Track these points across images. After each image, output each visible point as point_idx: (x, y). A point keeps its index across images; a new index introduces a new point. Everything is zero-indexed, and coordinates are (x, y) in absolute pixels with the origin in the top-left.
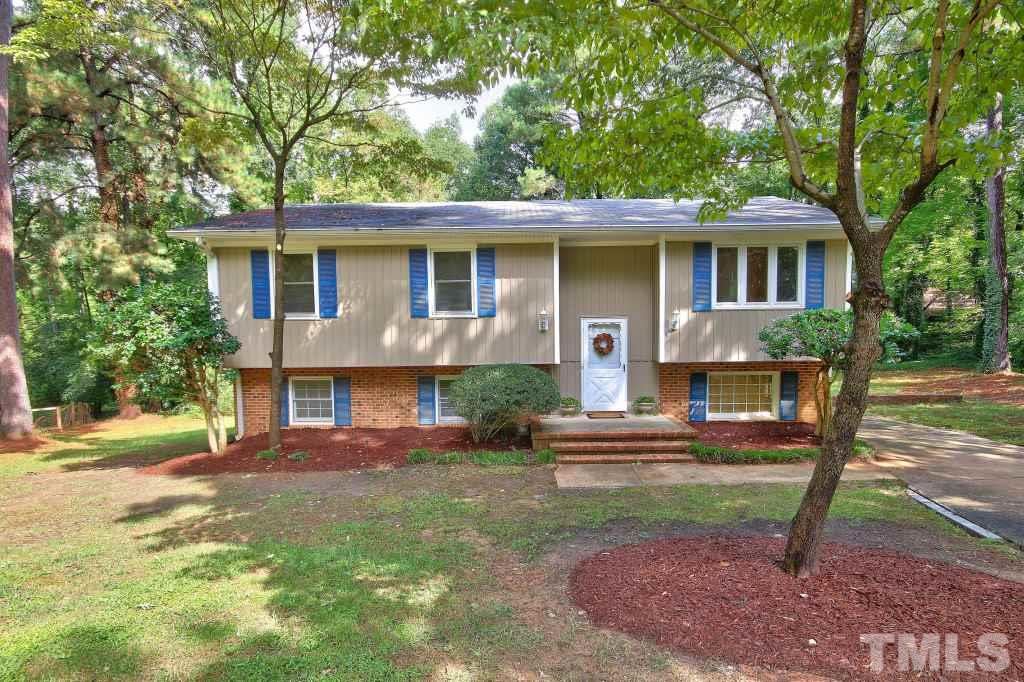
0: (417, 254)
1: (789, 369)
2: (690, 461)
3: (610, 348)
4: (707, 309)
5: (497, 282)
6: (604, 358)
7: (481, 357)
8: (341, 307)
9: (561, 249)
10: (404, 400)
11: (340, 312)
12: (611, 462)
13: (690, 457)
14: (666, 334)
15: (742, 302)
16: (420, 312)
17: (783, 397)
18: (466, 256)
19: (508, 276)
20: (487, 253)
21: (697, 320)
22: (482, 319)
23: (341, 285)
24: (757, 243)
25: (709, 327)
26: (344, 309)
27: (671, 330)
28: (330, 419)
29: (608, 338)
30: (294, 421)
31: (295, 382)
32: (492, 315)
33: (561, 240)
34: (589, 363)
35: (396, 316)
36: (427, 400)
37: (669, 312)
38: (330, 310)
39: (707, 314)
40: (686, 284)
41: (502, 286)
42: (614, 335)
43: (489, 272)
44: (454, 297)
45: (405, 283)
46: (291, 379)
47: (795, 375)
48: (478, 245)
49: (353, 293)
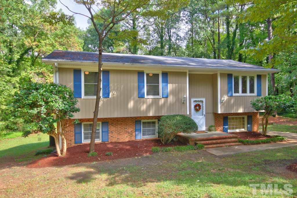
0: (141, 74)
1: (250, 115)
2: (241, 145)
3: (200, 108)
4: (232, 96)
5: (169, 85)
6: (198, 112)
7: (164, 113)
8: (111, 94)
9: (189, 74)
10: (130, 130)
11: (110, 96)
12: (219, 147)
13: (240, 143)
14: (220, 104)
15: (240, 94)
16: (141, 96)
17: (248, 124)
18: (158, 75)
19: (172, 83)
20: (165, 74)
21: (228, 99)
22: (164, 99)
23: (111, 85)
24: (244, 75)
25: (232, 101)
26: (112, 95)
27: (221, 102)
28: (99, 139)
29: (199, 105)
30: (83, 141)
31: (84, 125)
32: (167, 97)
33: (189, 71)
34: (194, 114)
35: (132, 98)
36: (138, 130)
37: (221, 97)
38: (107, 95)
39: (231, 97)
40: (226, 87)
41: (170, 87)
42: (201, 104)
43: (165, 81)
44: (153, 90)
45: (136, 85)
46: (83, 123)
47: (251, 116)
48: (162, 71)
49: (116, 88)
